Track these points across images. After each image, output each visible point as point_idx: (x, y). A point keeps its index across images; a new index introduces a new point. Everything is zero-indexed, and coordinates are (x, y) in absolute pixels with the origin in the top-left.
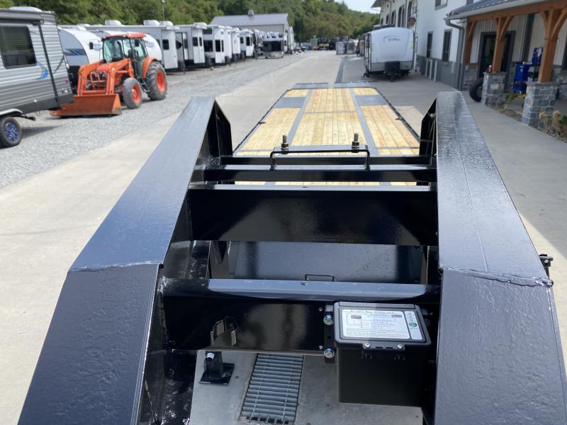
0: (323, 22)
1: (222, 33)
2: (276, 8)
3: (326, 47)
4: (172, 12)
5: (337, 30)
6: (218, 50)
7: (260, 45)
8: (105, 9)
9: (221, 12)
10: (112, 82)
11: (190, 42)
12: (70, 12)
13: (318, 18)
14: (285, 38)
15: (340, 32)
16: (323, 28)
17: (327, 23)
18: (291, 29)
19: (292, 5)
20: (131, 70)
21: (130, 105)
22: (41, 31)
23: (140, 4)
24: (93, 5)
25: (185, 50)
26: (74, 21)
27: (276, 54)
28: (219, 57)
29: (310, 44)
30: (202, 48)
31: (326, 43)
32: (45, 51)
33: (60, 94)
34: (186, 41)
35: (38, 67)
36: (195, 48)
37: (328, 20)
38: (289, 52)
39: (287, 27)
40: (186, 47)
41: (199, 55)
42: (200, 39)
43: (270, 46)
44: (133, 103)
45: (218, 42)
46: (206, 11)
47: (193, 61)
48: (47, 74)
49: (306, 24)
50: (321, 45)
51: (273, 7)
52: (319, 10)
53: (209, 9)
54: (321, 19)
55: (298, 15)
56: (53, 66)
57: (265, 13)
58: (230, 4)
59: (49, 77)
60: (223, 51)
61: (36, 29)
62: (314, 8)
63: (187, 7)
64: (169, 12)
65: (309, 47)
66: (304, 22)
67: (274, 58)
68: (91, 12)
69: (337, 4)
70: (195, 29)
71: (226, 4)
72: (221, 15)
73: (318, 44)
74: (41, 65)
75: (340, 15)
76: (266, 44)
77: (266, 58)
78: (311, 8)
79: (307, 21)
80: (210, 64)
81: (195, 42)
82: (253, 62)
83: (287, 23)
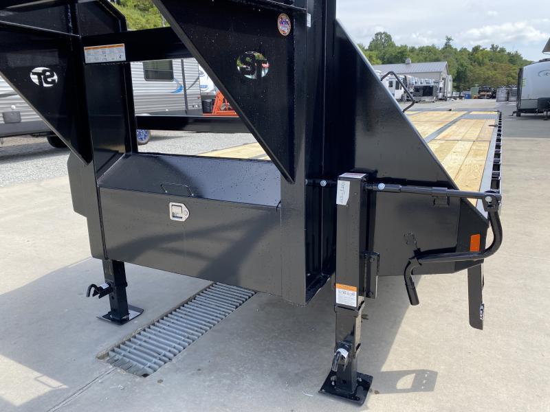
0: (489, 72)
2: (438, 58)
3: (488, 95)
5: (505, 79)
7: (412, 90)
9: (379, 61)
13: (484, 68)
14: (441, 85)
15: (508, 82)
16: (488, 78)
17: (494, 72)
18: (450, 77)
19: (456, 56)
27: (427, 99)
29: (470, 93)
31: (488, 91)
32: (183, 70)
33: (190, 107)
35: (174, 82)
37: (496, 70)
38: (444, 99)
39: (444, 75)
43: (421, 91)
48: (181, 89)
49: (469, 74)
50: (482, 93)
51: (436, 57)
52: (486, 60)
54: (488, 69)
55: (462, 65)
56: (188, 83)
58: (392, 55)
59: (182, 92)
62: (481, 58)
65: (469, 95)
66: (468, 72)
69: (509, 54)
71: (387, 56)
72: (378, 64)
73: (479, 92)
74: (176, 81)
75: (511, 65)
76: (417, 89)
78: (478, 58)
79: (471, 71)
83: (446, 71)
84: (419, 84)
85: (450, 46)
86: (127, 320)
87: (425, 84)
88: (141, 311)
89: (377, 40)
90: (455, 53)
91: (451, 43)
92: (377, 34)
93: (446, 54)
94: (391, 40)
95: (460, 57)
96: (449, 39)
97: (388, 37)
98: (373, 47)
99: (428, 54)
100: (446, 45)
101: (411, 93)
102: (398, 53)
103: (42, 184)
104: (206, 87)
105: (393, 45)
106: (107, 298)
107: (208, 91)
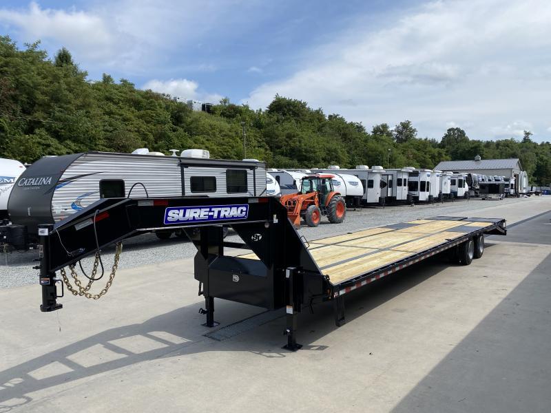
1: (429, 176)
2: (515, 153)
4: (395, 158)
6: (423, 190)
7: (478, 187)
8: (336, 157)
9: (448, 157)
10: (299, 207)
11: (395, 182)
12: (308, 159)
14: (512, 182)
18: (525, 173)
19: (536, 151)
20: (317, 199)
21: (310, 224)
22: (254, 173)
23: (370, 152)
24: (327, 154)
25: (389, 189)
26: (310, 166)
27: (494, 196)
28: (423, 196)
30: (407, 187)
32: (255, 184)
34: (391, 181)
36: (398, 187)
38: (517, 195)
39: (517, 171)
40: (391, 186)
41: (402, 193)
42: (405, 180)
43: (487, 188)
44: (312, 223)
45: (423, 183)
46: (433, 157)
47: (396, 197)
51: (512, 152)
53: (436, 155)
55: (541, 159)
56: (258, 193)
57: (501, 158)
60: (428, 190)
61: (252, 171)
63: (414, 154)
64: (393, 159)
67: (491, 199)
68: (324, 160)
70: (400, 171)
72: (447, 160)
74: (249, 193)
76: (483, 186)
77: (483, 199)
80: (413, 201)
81: (399, 183)
82: (465, 202)
83: (518, 168)
84: (487, 182)
85: (529, 141)
86: (213, 326)
87: (493, 182)
88: (219, 324)
89: (450, 135)
90: (535, 147)
91: (530, 137)
92: (449, 130)
93: (524, 149)
94: (464, 134)
95: (541, 151)
96: (527, 134)
97: (462, 133)
98: (446, 143)
99: (504, 149)
100: (525, 139)
101: (478, 189)
102: (472, 148)
103: (160, 265)
104: (274, 191)
105: (466, 140)
106: (206, 315)
107: (275, 194)
